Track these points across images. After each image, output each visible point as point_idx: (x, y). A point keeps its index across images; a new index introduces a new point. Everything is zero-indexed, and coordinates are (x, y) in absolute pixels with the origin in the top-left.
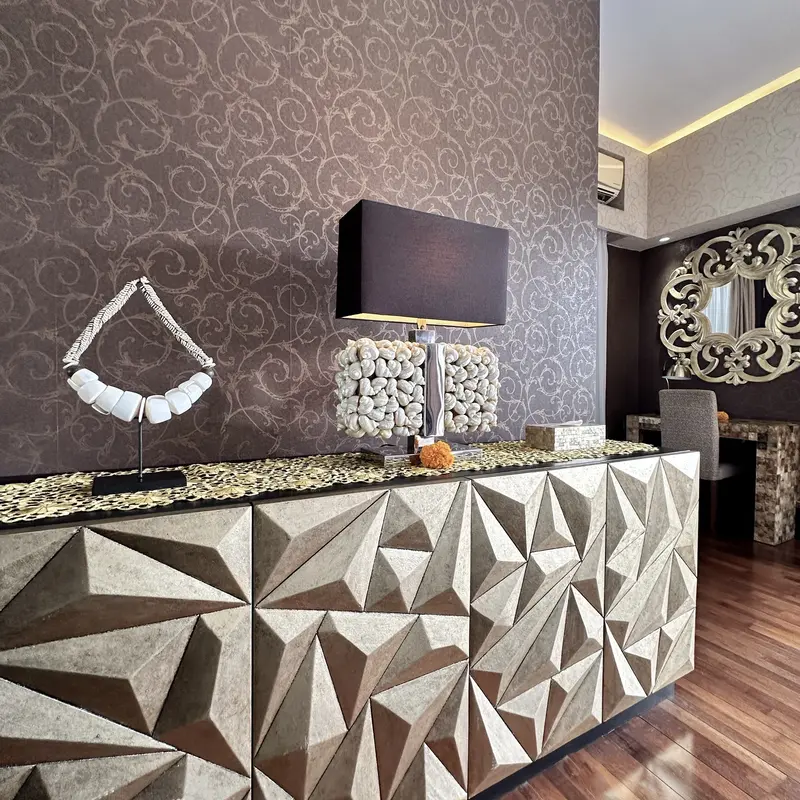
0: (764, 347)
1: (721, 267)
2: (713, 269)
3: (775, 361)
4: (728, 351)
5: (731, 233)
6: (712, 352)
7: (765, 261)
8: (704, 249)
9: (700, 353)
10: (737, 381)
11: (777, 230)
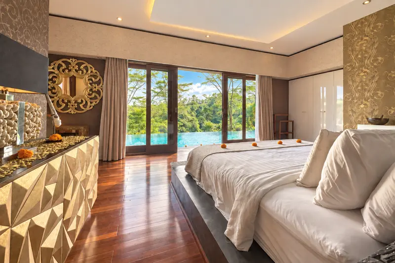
0: (82, 101)
1: (67, 71)
2: (63, 71)
3: (85, 106)
4: (69, 101)
5: (71, 59)
6: (63, 101)
7: (82, 73)
8: (60, 62)
9: (58, 101)
10: (73, 112)
11: (86, 64)
